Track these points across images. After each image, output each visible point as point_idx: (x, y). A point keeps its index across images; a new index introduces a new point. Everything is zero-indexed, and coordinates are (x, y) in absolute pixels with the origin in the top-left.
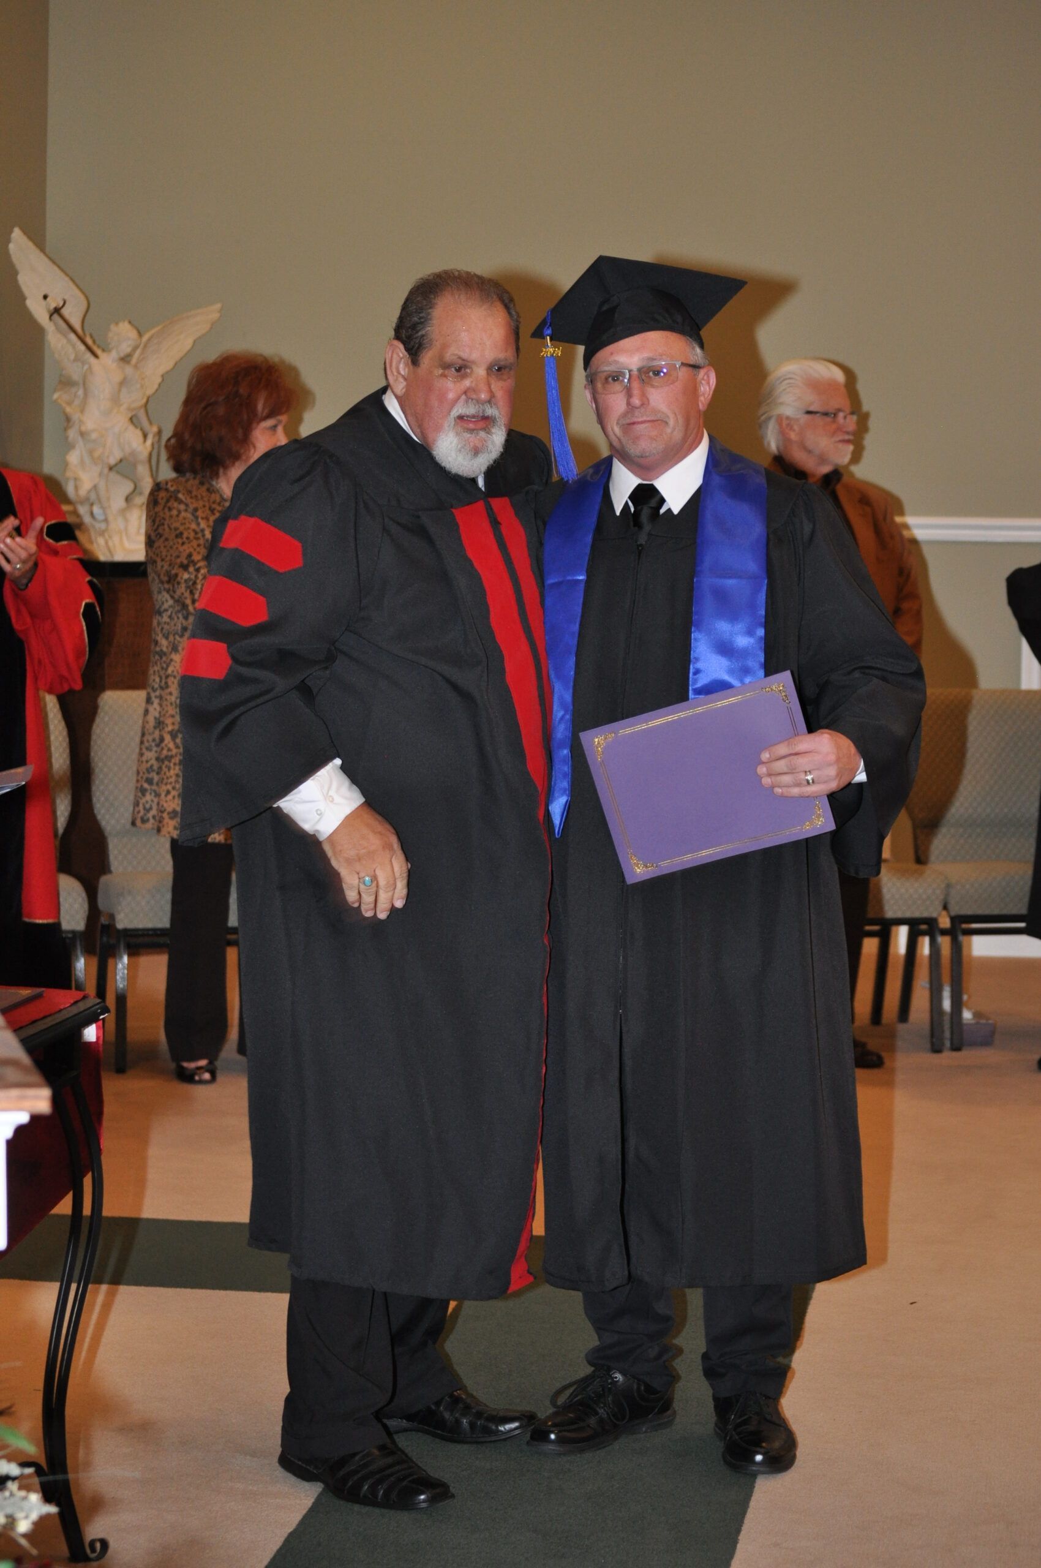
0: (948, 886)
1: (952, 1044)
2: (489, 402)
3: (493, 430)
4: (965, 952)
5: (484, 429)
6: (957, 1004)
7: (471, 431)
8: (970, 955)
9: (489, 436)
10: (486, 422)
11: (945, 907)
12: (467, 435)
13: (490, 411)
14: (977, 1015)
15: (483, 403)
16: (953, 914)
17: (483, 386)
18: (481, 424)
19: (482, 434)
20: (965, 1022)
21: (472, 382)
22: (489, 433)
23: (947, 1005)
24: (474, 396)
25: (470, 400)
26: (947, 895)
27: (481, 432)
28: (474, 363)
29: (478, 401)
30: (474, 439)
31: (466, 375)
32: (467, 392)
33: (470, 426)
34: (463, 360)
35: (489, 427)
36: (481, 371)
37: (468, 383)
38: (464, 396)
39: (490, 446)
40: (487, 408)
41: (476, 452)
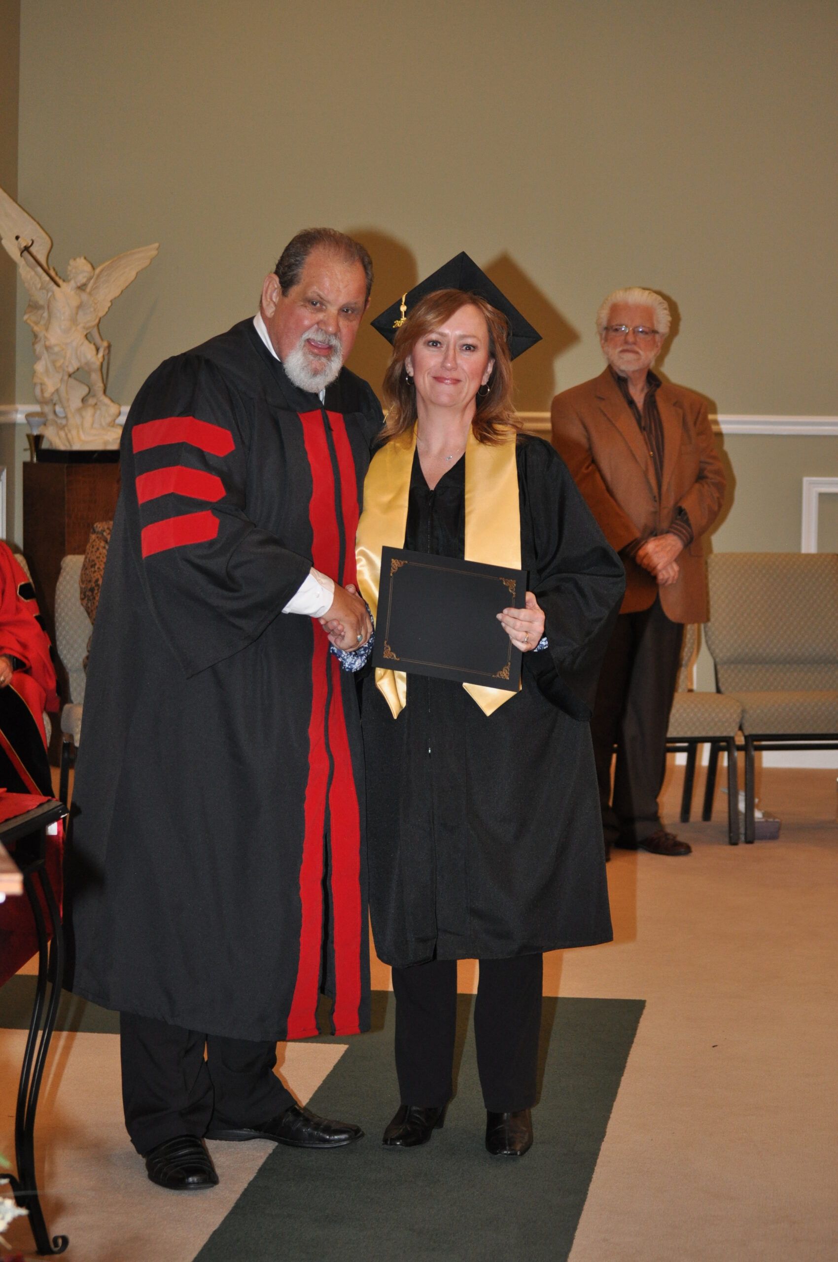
0: (743, 712)
1: (746, 838)
2: (335, 334)
3: (332, 358)
4: (756, 764)
5: (325, 356)
6: (750, 806)
7: (316, 355)
8: (761, 767)
9: (329, 363)
10: (329, 350)
11: (741, 728)
12: (311, 357)
13: (334, 342)
14: (765, 815)
15: (330, 334)
16: (746, 733)
17: (332, 322)
18: (324, 352)
19: (324, 360)
20: (756, 820)
21: (325, 316)
22: (329, 360)
23: (742, 806)
24: (324, 328)
25: (320, 330)
26: (743, 718)
27: (323, 358)
28: (329, 302)
29: (326, 332)
30: (316, 363)
31: (320, 310)
32: (318, 323)
33: (316, 351)
34: (322, 298)
35: (330, 355)
36: (333, 310)
37: (321, 316)
38: (316, 326)
39: (328, 371)
40: (332, 340)
41: (316, 373)
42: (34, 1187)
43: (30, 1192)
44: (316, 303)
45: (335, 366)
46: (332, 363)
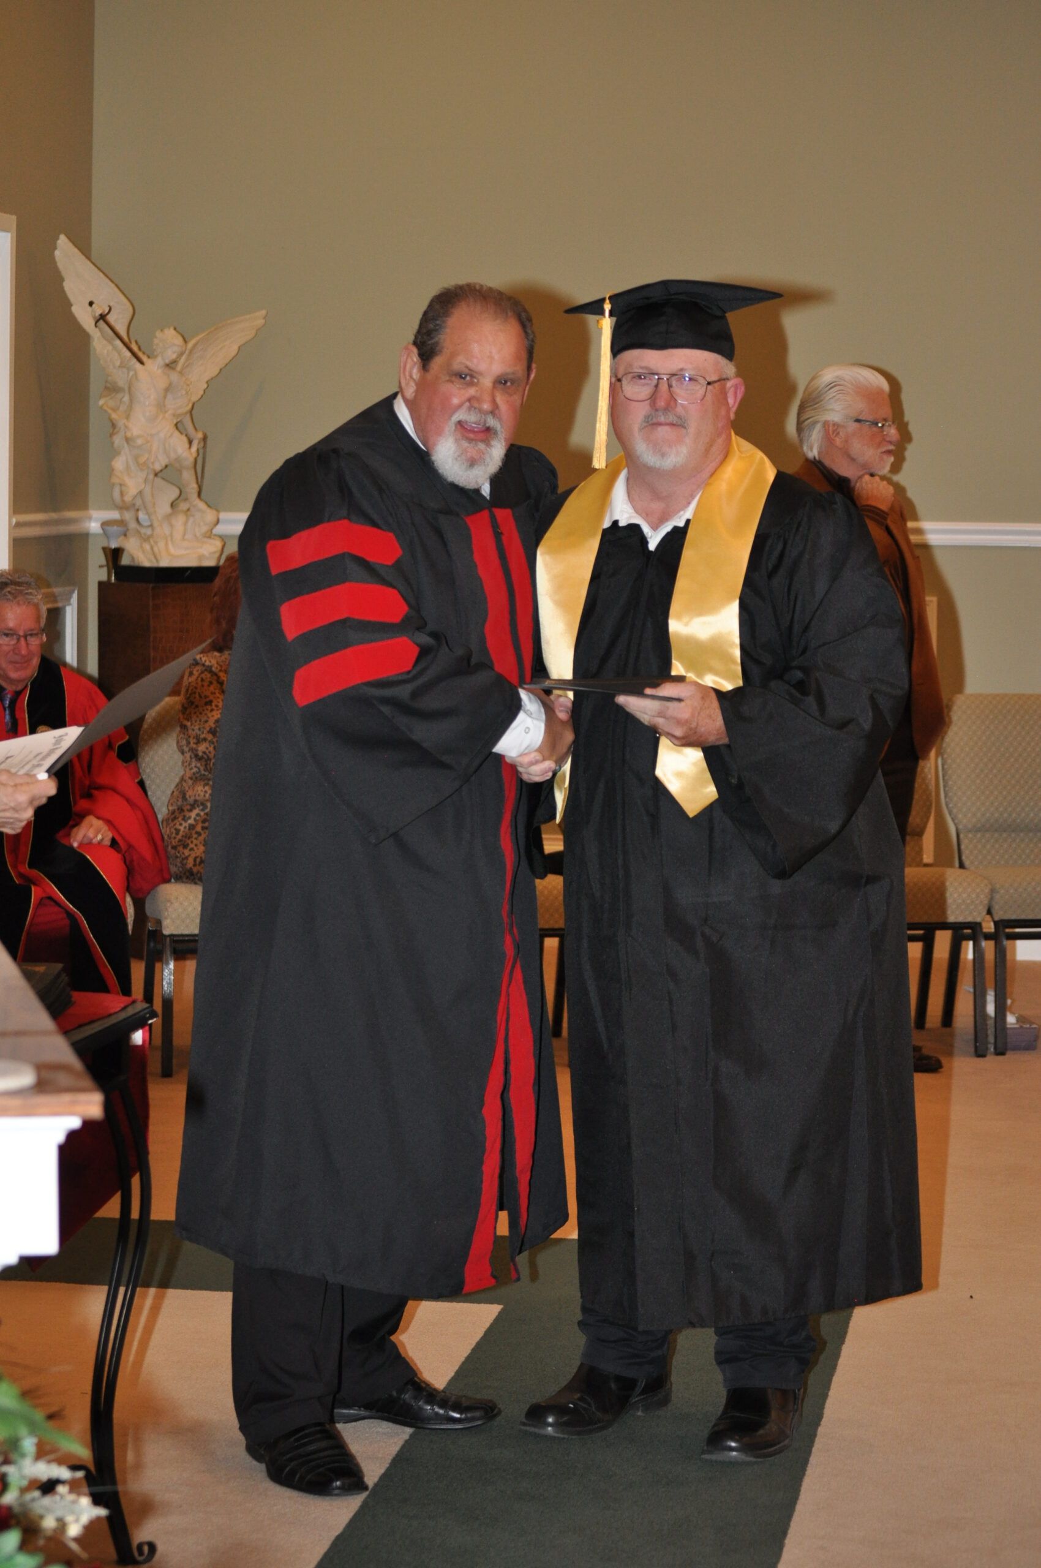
0: (993, 891)
1: (995, 1048)
2: (492, 413)
3: (493, 443)
4: (1008, 957)
5: (482, 441)
6: (1001, 1009)
7: (470, 440)
8: (1014, 960)
9: (488, 449)
10: (488, 432)
11: (989, 912)
12: (465, 444)
13: (491, 422)
14: (1020, 1019)
15: (486, 413)
16: (997, 918)
17: (487, 397)
18: (481, 436)
19: (482, 446)
20: (1008, 1026)
21: (477, 391)
22: (488, 445)
23: (991, 1009)
24: (476, 405)
25: (473, 409)
26: (992, 899)
27: (480, 444)
28: (481, 374)
29: (481, 411)
30: (472, 450)
31: (471, 384)
32: (469, 400)
33: (472, 436)
34: (470, 370)
35: (490, 439)
36: (487, 382)
37: (472, 391)
38: (467, 404)
39: (488, 460)
40: (489, 419)
41: (472, 463)
42: (113, 1481)
43: (108, 1488)
44: (466, 375)
45: (497, 452)
46: (493, 449)
